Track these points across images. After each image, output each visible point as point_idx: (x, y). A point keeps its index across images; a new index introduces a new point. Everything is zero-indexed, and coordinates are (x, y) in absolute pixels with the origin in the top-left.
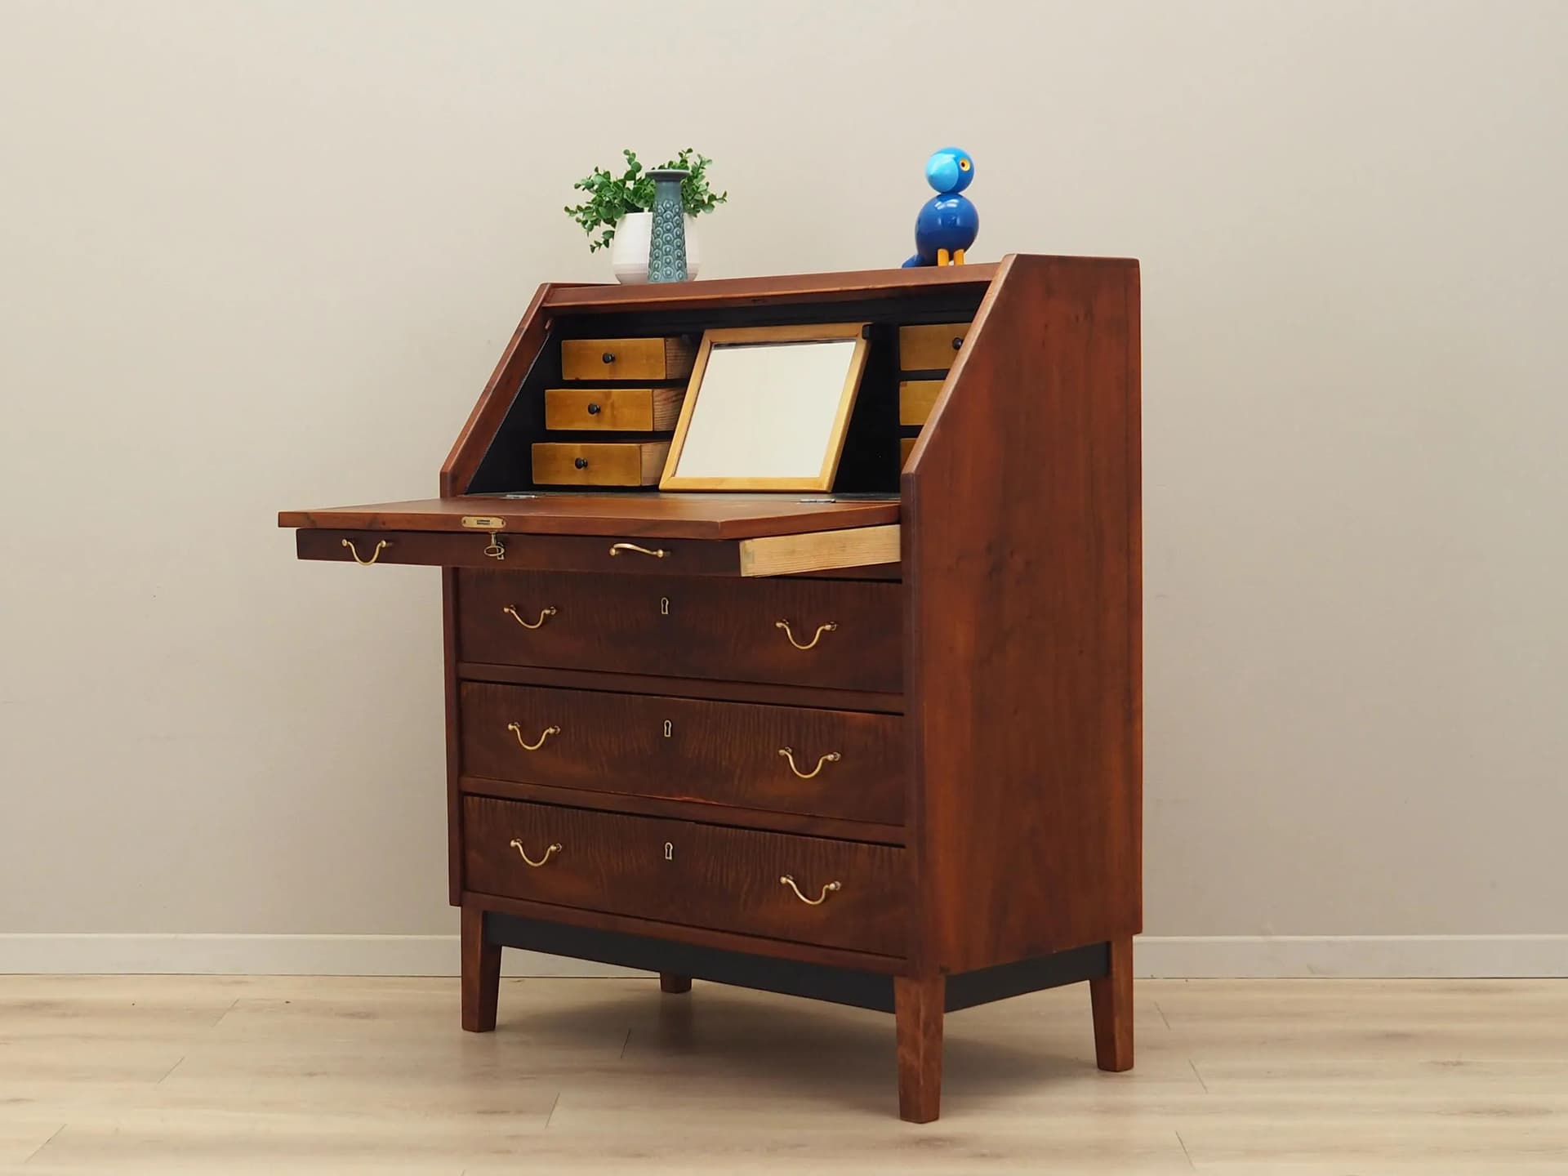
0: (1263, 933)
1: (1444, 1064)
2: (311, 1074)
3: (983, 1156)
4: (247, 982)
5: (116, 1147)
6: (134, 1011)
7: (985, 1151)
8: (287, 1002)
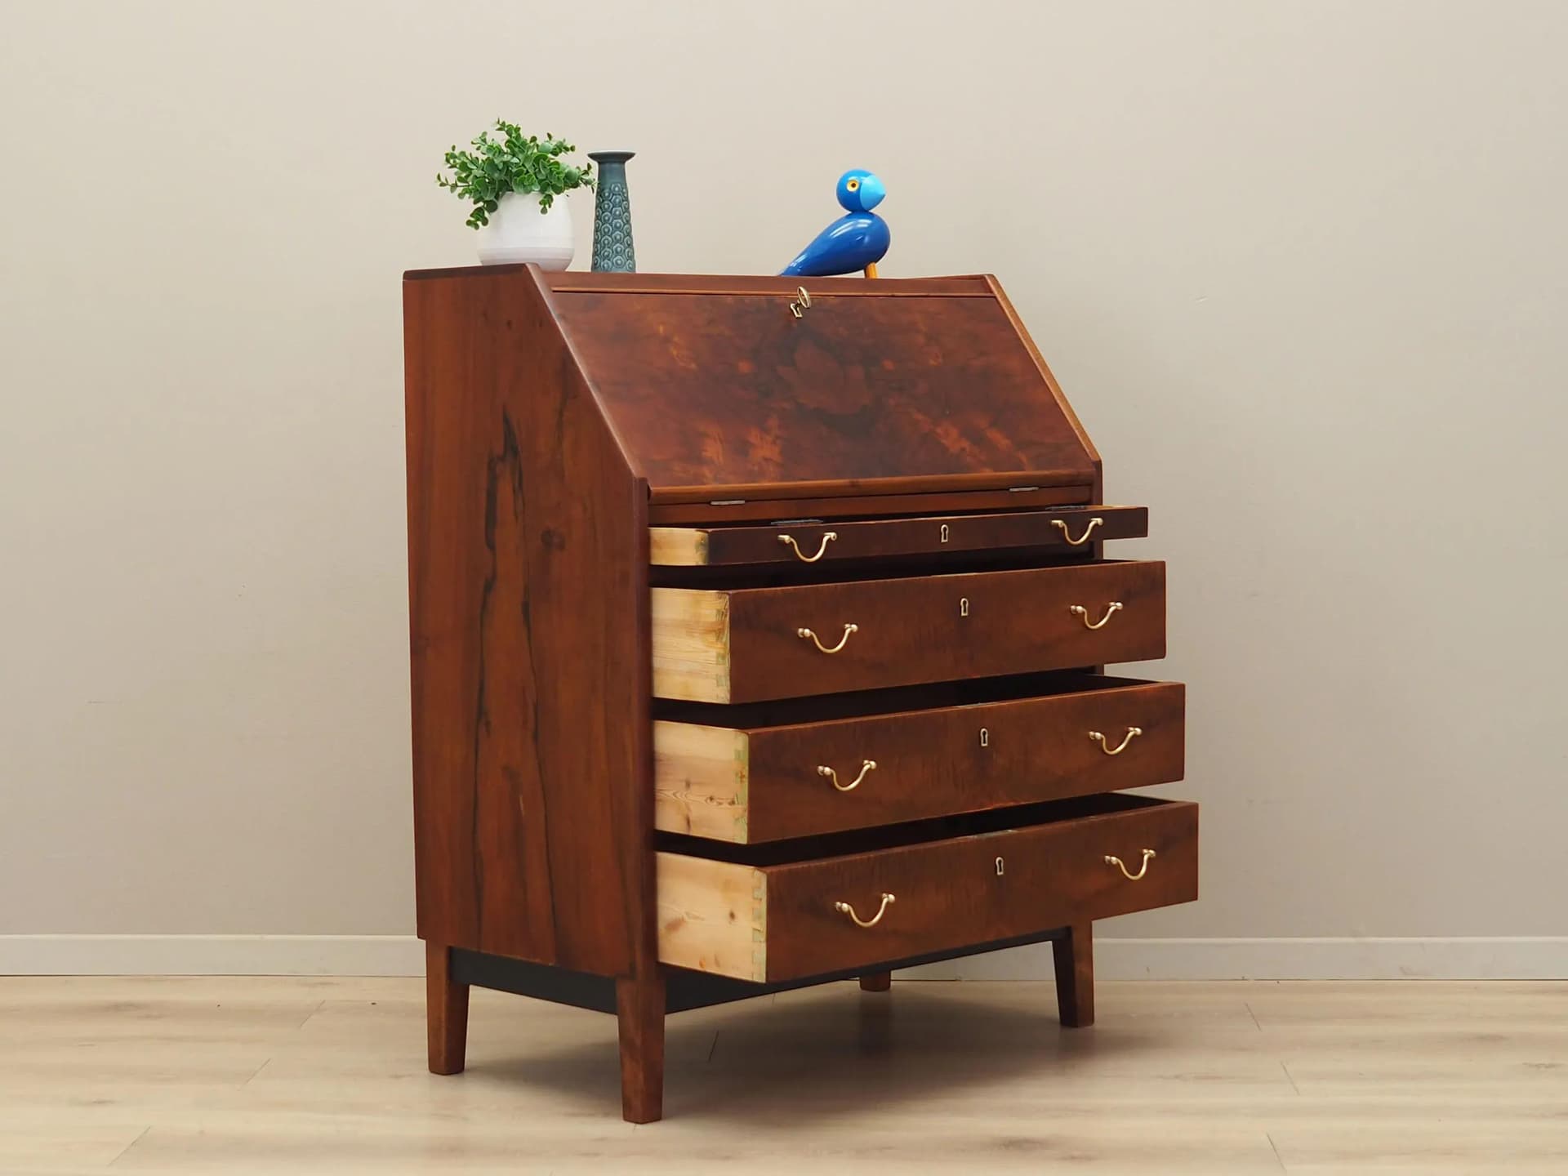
0: (1355, 935)
1: (1538, 1066)
2: (397, 1077)
3: (1073, 1158)
4: (331, 984)
5: (201, 1148)
6: (217, 1013)
7: (1076, 1153)
8: (373, 1004)
